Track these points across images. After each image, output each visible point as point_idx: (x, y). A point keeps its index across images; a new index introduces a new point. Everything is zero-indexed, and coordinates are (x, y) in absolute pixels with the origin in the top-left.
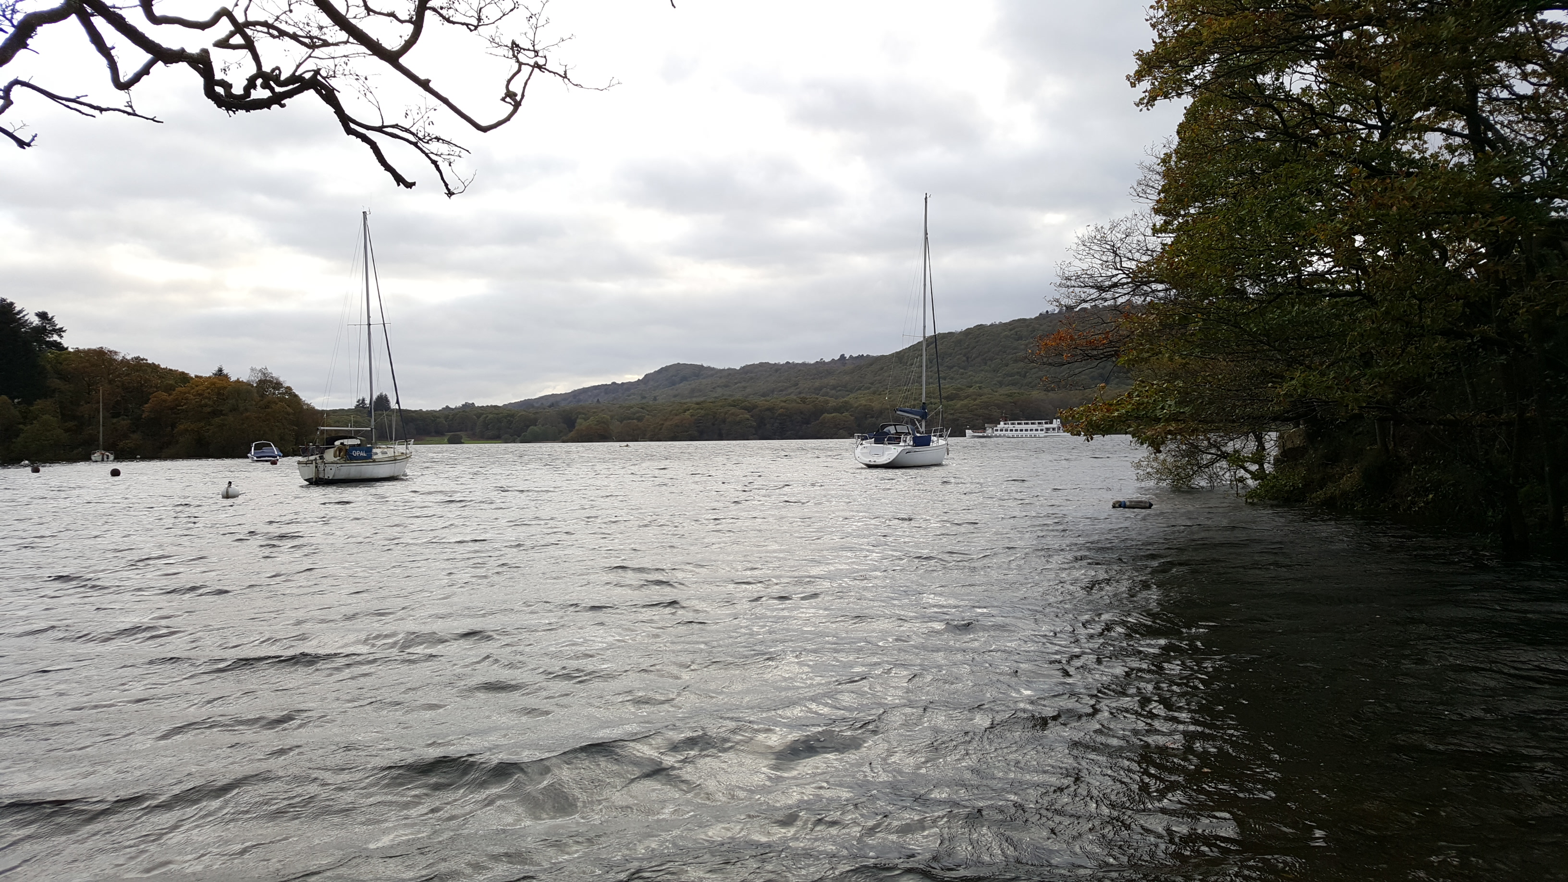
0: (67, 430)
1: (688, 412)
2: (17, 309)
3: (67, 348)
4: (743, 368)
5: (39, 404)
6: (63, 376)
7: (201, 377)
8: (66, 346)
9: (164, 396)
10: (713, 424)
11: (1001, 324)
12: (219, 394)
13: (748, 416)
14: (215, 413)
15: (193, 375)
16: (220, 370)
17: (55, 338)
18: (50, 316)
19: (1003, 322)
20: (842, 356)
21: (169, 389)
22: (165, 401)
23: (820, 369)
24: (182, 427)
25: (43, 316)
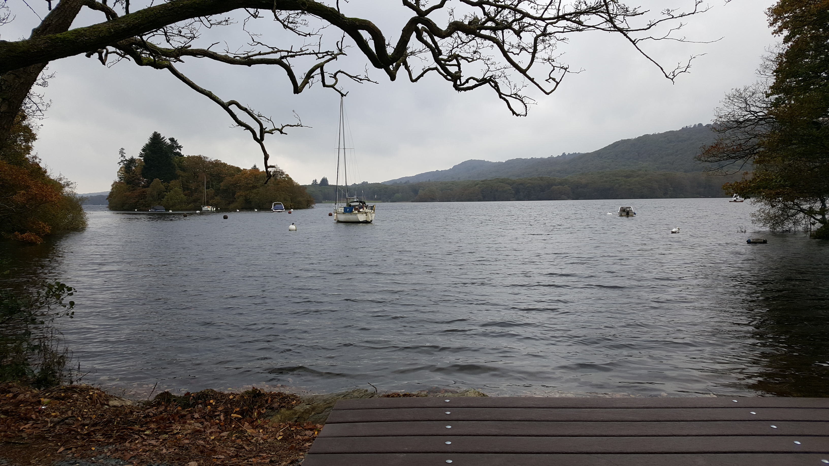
0: (185, 195)
1: (477, 186)
2: (162, 137)
3: (183, 155)
4: (506, 162)
5: (173, 182)
6: (183, 169)
7: (246, 170)
8: (182, 154)
9: (230, 179)
10: (491, 192)
11: (659, 134)
12: (255, 178)
13: (510, 188)
14: (254, 187)
15: (242, 169)
16: (255, 166)
17: (178, 150)
18: (175, 140)
19: (660, 133)
20: (564, 154)
21: (232, 175)
22: (231, 181)
23: (551, 161)
24: (239, 194)
25: (172, 140)
